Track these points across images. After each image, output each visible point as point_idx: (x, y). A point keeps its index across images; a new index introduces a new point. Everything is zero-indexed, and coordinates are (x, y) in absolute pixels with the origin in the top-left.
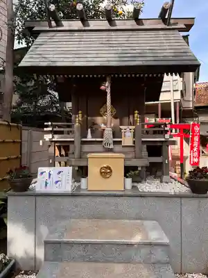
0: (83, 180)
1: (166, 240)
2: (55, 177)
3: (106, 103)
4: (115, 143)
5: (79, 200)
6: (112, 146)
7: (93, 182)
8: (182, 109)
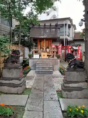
2: (36, 56)
7: (42, 57)
8: (69, 40)
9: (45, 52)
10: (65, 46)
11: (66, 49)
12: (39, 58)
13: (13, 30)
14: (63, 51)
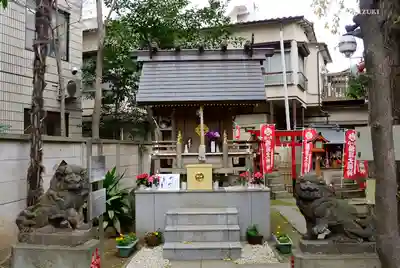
0: (184, 183)
1: (236, 212)
2: (168, 181)
3: (199, 123)
4: (207, 156)
5: (184, 195)
6: (204, 159)
7: (192, 184)
8: (304, 106)
9: (203, 162)
10: (289, 128)
11: (297, 145)
12: (178, 189)
13: (74, 73)
14: (284, 151)
